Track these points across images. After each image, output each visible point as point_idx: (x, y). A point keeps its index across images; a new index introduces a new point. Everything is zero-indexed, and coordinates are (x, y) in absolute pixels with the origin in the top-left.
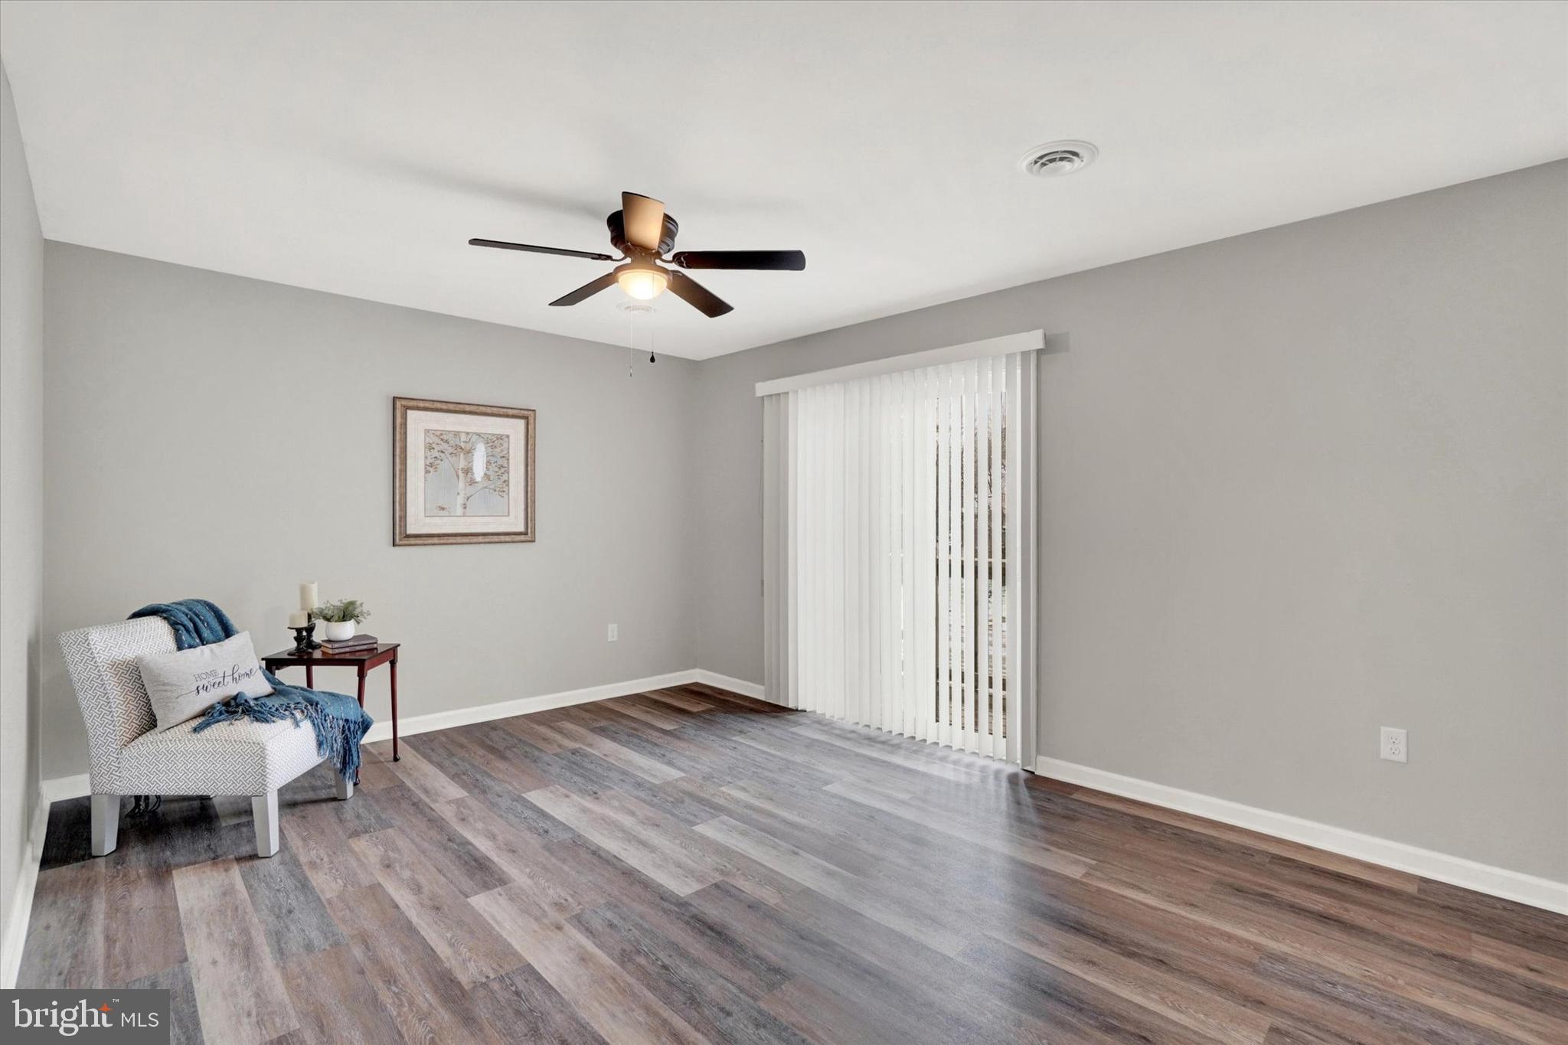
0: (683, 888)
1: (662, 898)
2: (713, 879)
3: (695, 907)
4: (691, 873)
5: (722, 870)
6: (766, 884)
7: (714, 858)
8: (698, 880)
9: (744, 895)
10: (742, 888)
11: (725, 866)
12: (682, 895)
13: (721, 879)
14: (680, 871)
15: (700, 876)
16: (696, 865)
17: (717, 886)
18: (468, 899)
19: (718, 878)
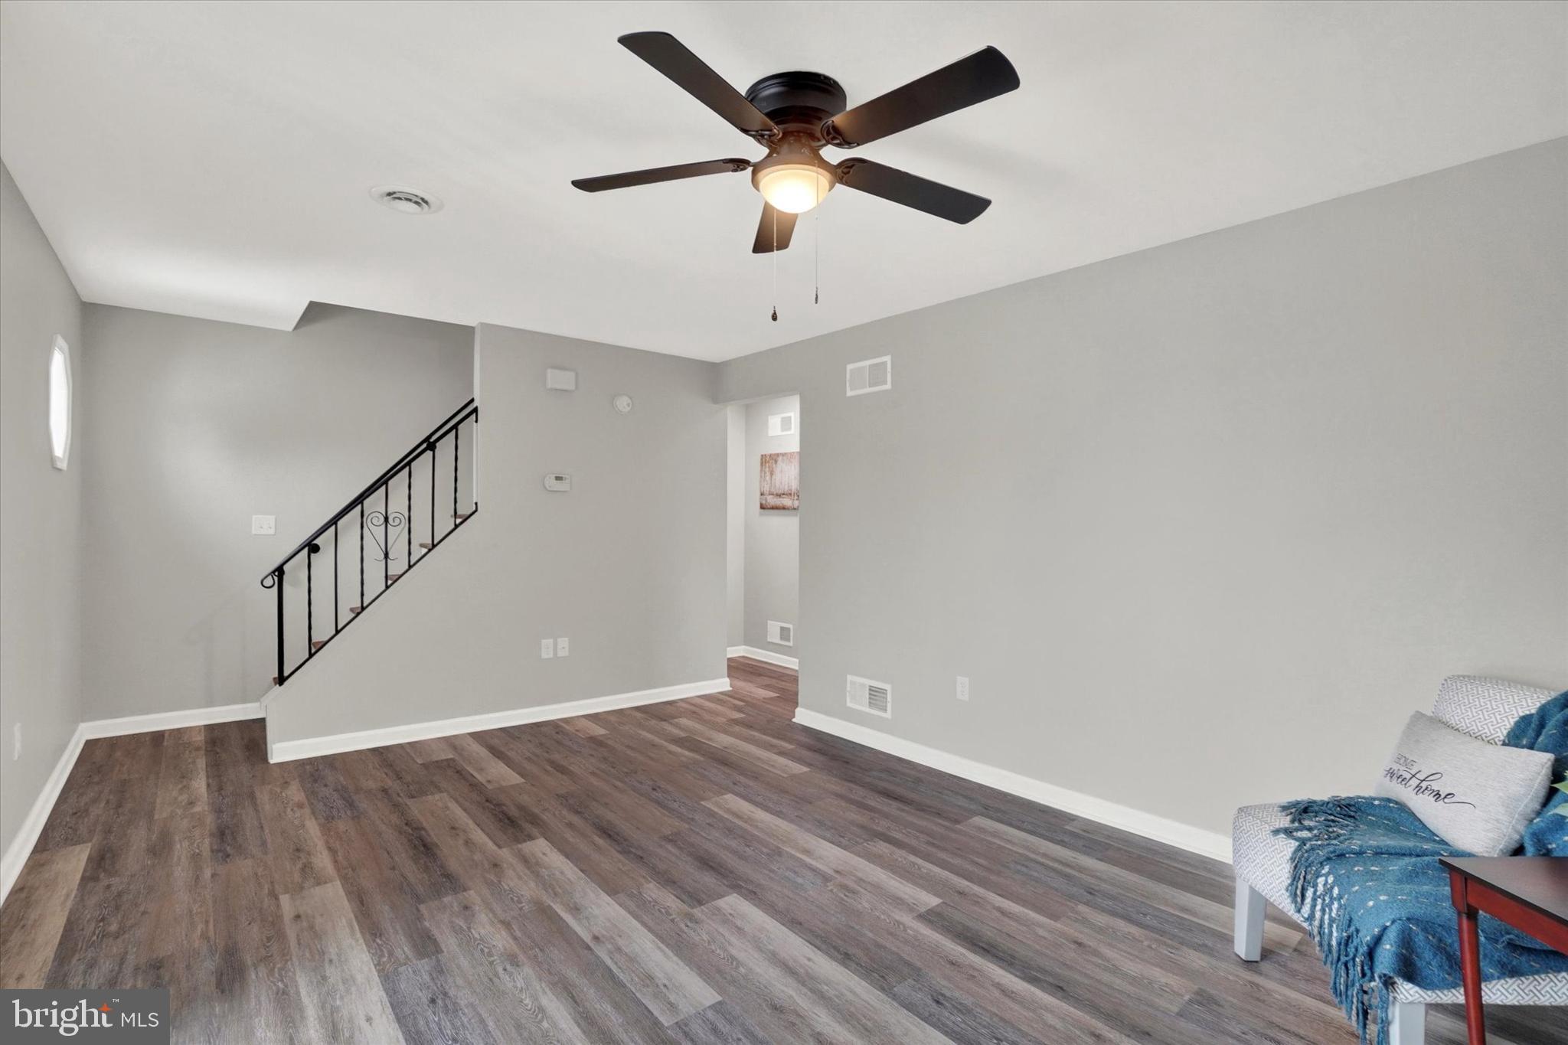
0: (733, 902)
1: (755, 893)
2: (703, 911)
3: (724, 884)
4: (726, 920)
5: (691, 920)
6: (650, 902)
7: (697, 938)
8: (719, 909)
9: (675, 893)
10: (675, 898)
11: (687, 926)
12: (735, 895)
13: (695, 910)
14: (739, 923)
15: (716, 915)
16: (721, 930)
17: (700, 903)
18: (941, 901)
19: (697, 912)
